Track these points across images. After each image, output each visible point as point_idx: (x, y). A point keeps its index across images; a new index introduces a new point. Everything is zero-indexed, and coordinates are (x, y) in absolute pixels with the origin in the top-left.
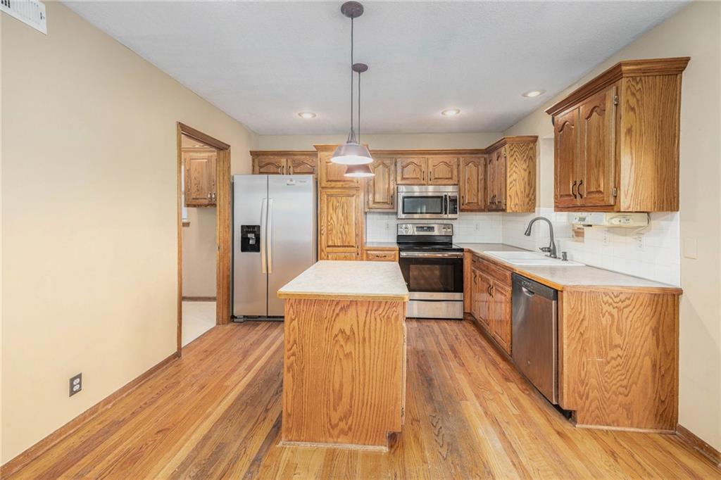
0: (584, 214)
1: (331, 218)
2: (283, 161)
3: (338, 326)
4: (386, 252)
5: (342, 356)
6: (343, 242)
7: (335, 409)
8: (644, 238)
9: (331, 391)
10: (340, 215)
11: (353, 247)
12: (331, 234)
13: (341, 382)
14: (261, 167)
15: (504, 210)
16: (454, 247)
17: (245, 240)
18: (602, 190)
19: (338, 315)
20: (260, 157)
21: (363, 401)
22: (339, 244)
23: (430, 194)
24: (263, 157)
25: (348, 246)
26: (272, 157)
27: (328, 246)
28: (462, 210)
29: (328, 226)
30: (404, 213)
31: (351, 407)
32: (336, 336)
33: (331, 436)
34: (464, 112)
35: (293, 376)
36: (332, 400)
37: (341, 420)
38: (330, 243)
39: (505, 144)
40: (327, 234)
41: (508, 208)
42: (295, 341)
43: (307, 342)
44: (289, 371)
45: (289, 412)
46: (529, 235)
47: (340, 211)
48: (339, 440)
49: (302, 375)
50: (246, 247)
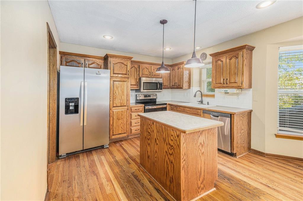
0: (227, 89)
1: (115, 92)
2: (82, 60)
3: (199, 141)
4: (139, 108)
5: (201, 155)
6: (121, 104)
7: (199, 180)
8: (239, 96)
9: (198, 172)
10: (120, 91)
11: (125, 106)
12: (115, 100)
13: (201, 166)
14: (67, 62)
15: (181, 88)
16: (157, 103)
17: (67, 107)
18: (237, 82)
19: (199, 136)
20: (66, 56)
21: (208, 172)
22: (119, 105)
23: (153, 82)
24: (69, 56)
25: (123, 106)
26: (75, 57)
27: (113, 107)
28: (164, 88)
29: (113, 97)
30: (143, 90)
31: (204, 176)
32: (199, 146)
33: (199, 193)
34: (172, 49)
35: (185, 171)
36: (198, 176)
37: (201, 184)
38: (115, 105)
39: (183, 64)
40: (113, 100)
41: (184, 87)
42: (185, 153)
43: (189, 152)
44: (183, 169)
45: (184, 189)
46: (195, 97)
47: (120, 88)
48: (201, 193)
49: (188, 169)
50: (68, 111)
